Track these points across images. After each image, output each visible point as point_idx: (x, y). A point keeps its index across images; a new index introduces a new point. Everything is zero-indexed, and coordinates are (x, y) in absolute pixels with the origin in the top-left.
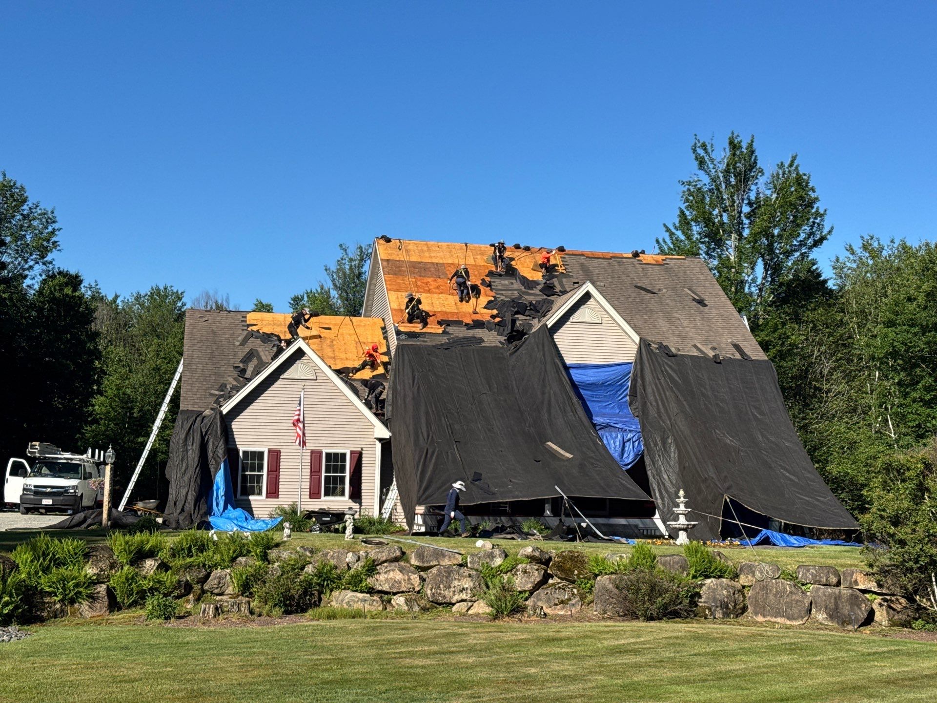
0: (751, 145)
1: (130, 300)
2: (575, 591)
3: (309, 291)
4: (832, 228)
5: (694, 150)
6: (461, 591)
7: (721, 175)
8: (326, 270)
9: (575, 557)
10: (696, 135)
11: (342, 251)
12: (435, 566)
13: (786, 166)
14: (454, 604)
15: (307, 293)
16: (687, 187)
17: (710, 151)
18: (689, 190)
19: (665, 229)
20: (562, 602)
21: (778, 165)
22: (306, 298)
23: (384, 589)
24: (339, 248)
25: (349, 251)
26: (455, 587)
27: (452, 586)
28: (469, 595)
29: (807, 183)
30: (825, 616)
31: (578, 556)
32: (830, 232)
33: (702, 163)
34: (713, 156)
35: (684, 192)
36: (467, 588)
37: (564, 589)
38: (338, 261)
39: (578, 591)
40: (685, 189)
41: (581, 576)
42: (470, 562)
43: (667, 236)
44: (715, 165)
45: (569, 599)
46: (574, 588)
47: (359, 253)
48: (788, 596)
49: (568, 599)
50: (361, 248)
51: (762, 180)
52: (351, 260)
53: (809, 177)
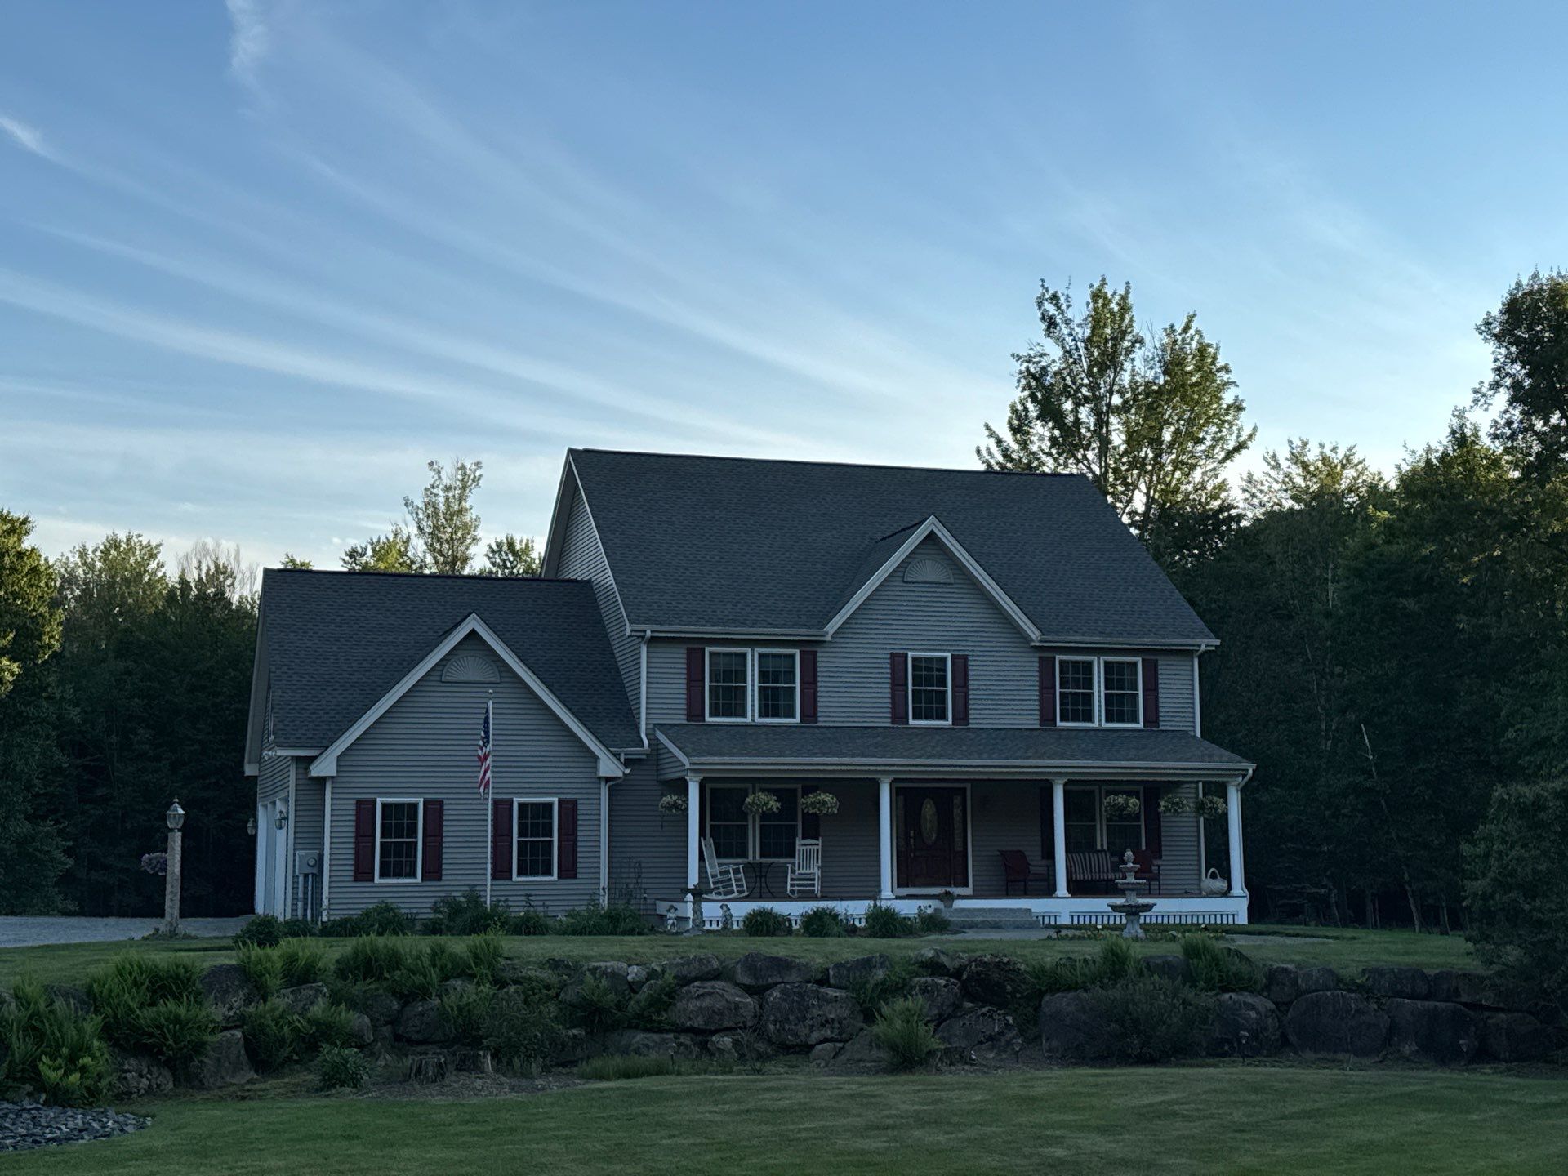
0: (1124, 298)
1: (71, 560)
2: (1010, 1019)
3: (375, 540)
4: (1255, 429)
5: (1040, 305)
6: (823, 1025)
7: (1081, 345)
8: (406, 504)
9: (1005, 964)
10: (1043, 281)
11: (433, 473)
12: (777, 984)
13: (1179, 331)
14: (812, 1047)
15: (372, 544)
16: (1025, 364)
17: (1064, 307)
18: (1028, 369)
19: (987, 433)
20: (991, 1038)
21: (1165, 330)
22: (369, 552)
23: (696, 1025)
24: (427, 467)
25: (443, 474)
26: (812, 1019)
27: (809, 1016)
28: (837, 1031)
29: (1215, 358)
30: (1415, 1048)
31: (1008, 963)
32: (1251, 437)
33: (1051, 323)
34: (1070, 314)
35: (1021, 373)
36: (833, 1020)
37: (991, 1017)
38: (427, 489)
39: (1014, 1019)
40: (1023, 368)
41: (1018, 995)
42: (834, 976)
43: (992, 443)
44: (1072, 329)
45: (1001, 1033)
46: (1007, 1014)
47: (460, 477)
48: (1354, 1016)
49: (999, 1033)
50: (463, 467)
51: (1139, 354)
52: (448, 489)
53: (1217, 349)
